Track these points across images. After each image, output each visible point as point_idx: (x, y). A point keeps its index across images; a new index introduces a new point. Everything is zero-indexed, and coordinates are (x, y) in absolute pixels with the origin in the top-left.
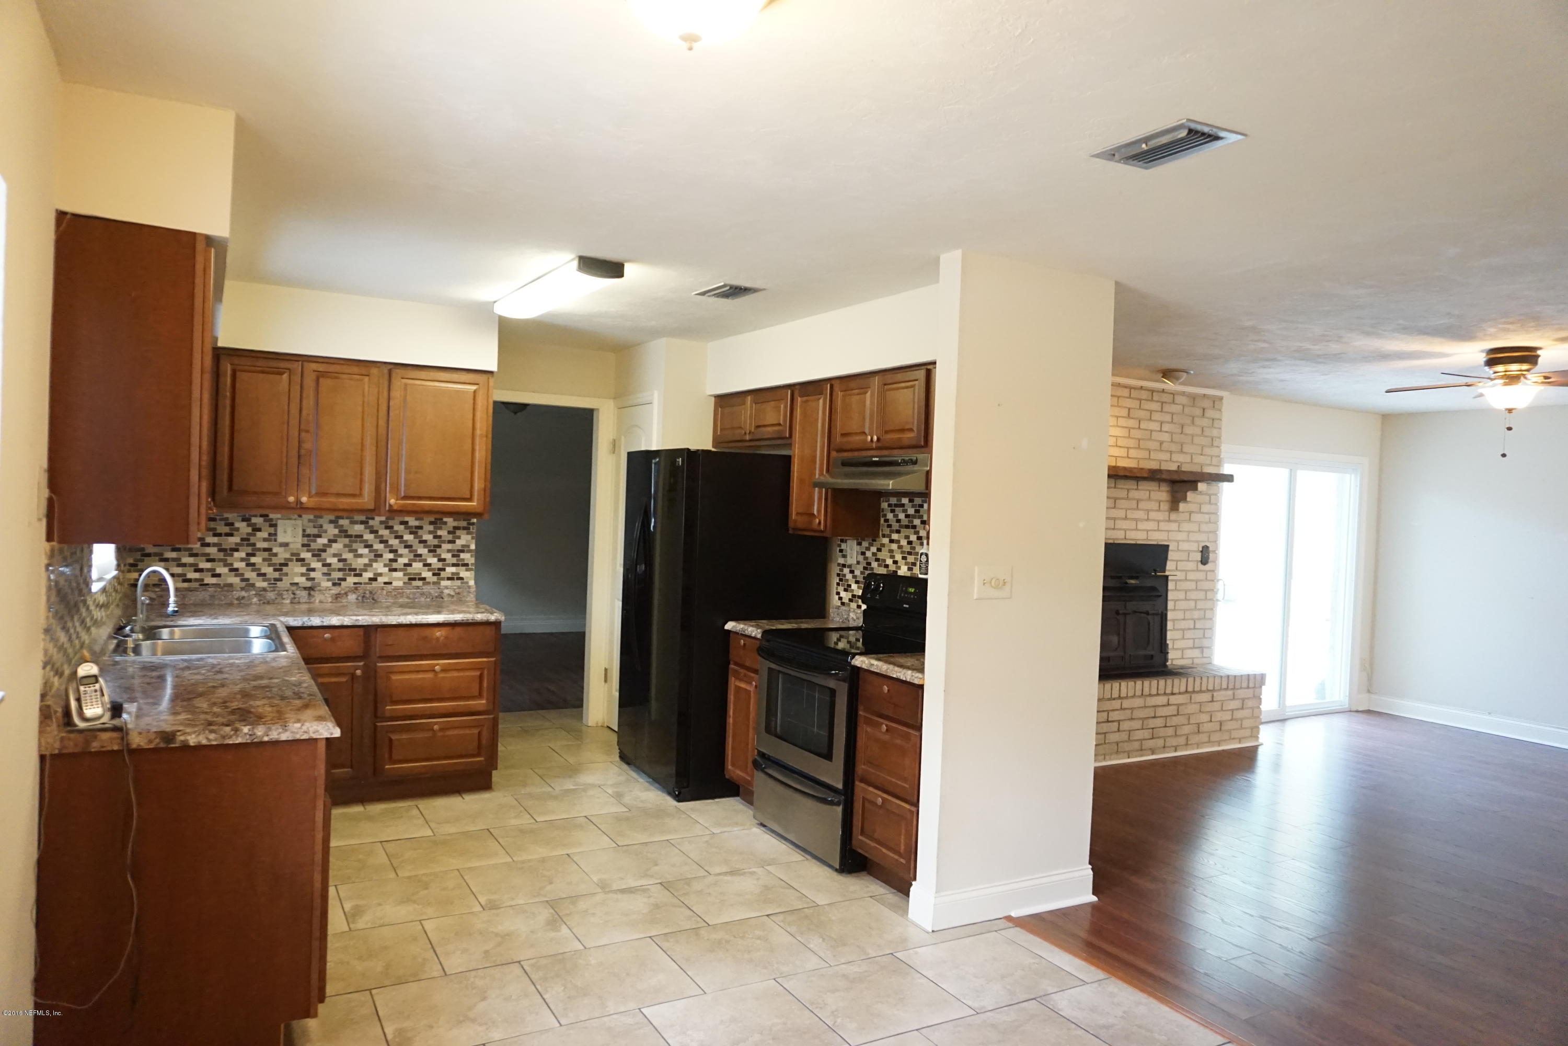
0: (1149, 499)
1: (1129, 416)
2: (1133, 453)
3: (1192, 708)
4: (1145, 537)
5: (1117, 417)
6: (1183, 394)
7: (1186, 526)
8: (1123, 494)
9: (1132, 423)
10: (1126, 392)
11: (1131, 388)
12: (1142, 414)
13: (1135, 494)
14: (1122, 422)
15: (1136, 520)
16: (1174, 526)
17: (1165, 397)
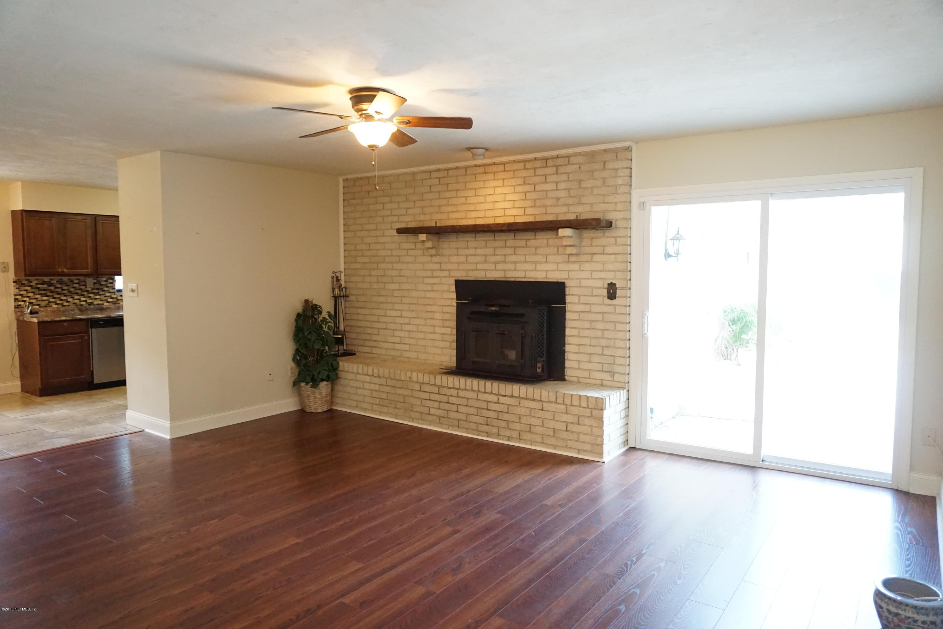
0: (548, 245)
1: (524, 184)
2: (529, 211)
4: (544, 276)
5: (514, 186)
6: (579, 154)
7: (587, 266)
8: (522, 243)
9: (526, 188)
10: (521, 166)
11: (525, 161)
12: (537, 179)
13: (533, 243)
14: (518, 189)
15: (536, 263)
16: (576, 267)
17: (559, 162)
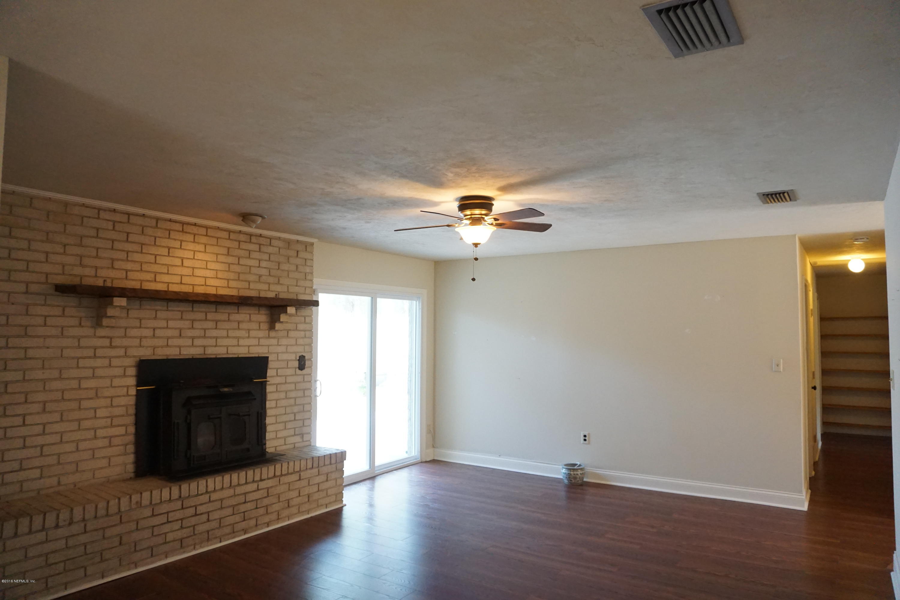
0: (250, 320)
1: (228, 254)
2: (233, 284)
3: (282, 488)
4: (246, 351)
5: (217, 254)
6: (279, 239)
7: (284, 341)
8: (224, 317)
9: (230, 260)
10: (225, 235)
11: (230, 231)
12: (242, 253)
13: (235, 317)
14: (221, 258)
15: (238, 338)
16: (274, 341)
17: (262, 241)
